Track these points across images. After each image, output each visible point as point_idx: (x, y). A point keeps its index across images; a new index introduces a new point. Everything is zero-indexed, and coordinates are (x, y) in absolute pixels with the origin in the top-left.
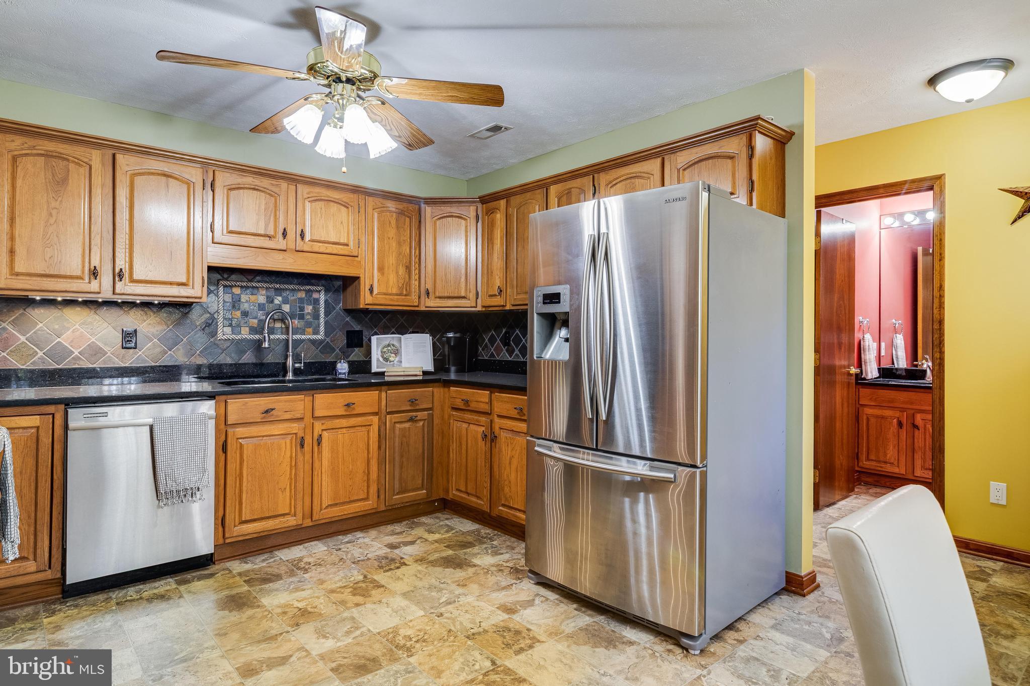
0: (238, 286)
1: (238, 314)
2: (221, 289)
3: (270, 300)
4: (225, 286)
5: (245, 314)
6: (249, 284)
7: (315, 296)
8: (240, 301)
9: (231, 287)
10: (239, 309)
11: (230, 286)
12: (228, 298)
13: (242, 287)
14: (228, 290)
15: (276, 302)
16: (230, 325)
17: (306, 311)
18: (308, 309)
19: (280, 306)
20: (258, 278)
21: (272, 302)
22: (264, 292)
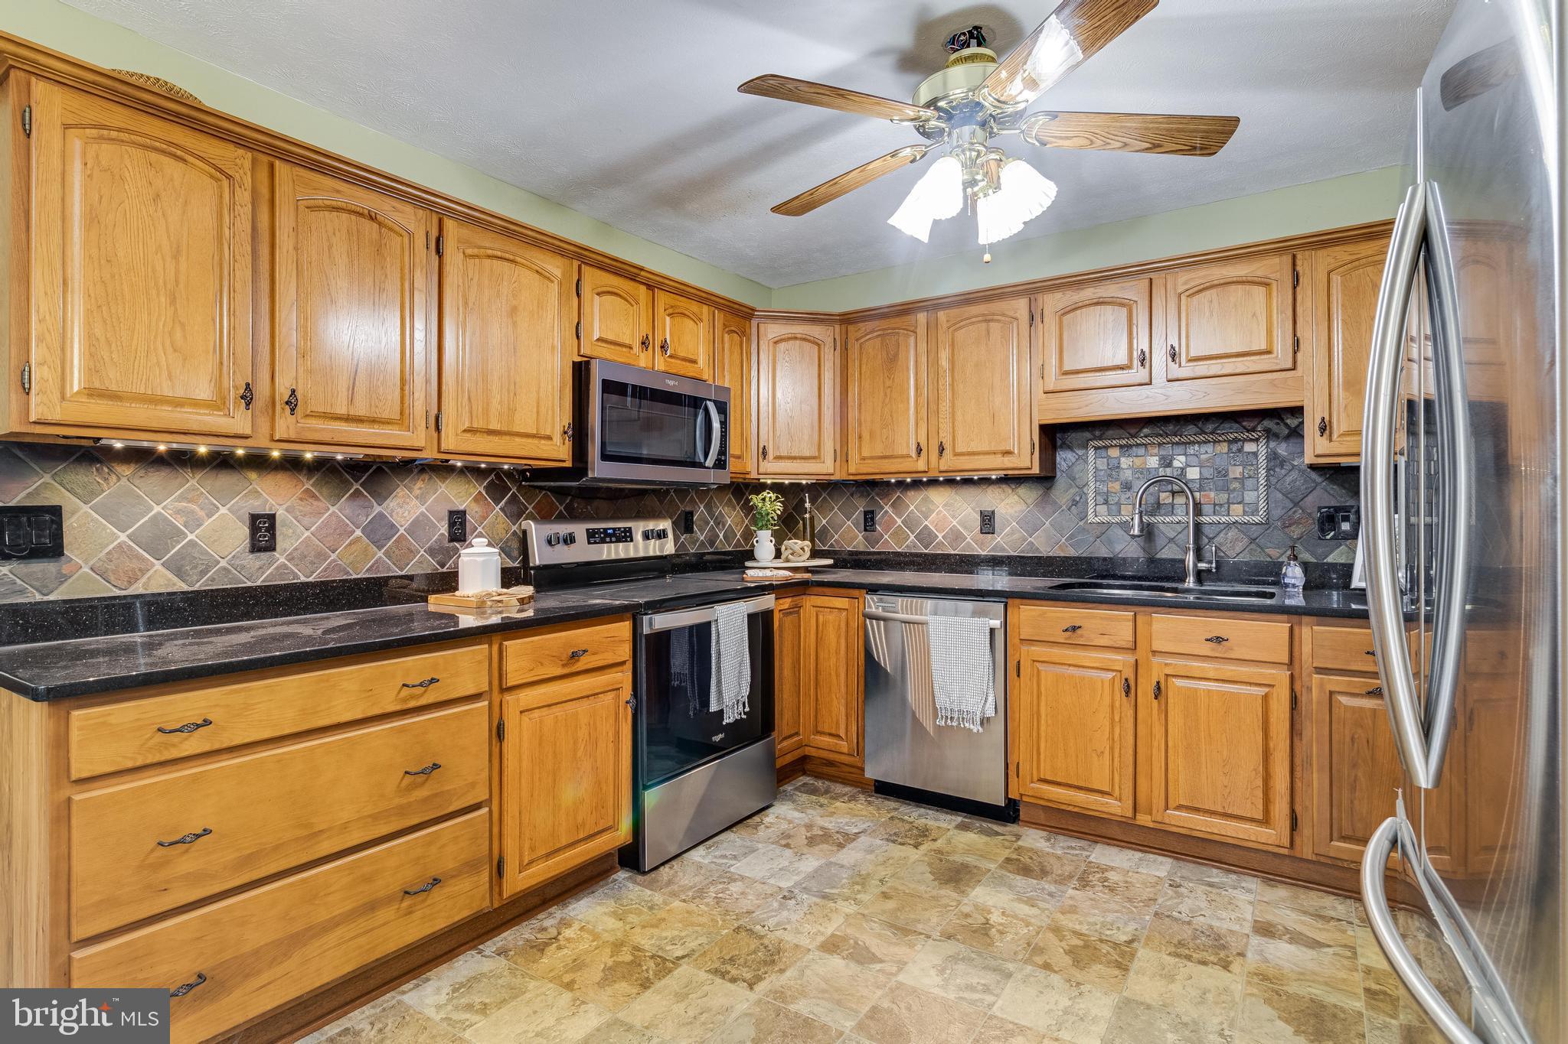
0: (1116, 446)
1: (1117, 486)
2: (1091, 452)
3: (1167, 462)
4: (1096, 448)
5: (1127, 486)
6: (1131, 442)
7: (1250, 447)
8: (1118, 467)
9: (1106, 447)
10: (1117, 480)
11: (1104, 447)
12: (1102, 464)
13: (1121, 447)
14: (1103, 453)
15: (1176, 464)
16: (1106, 502)
17: (1231, 476)
18: (1234, 472)
19: (1183, 469)
20: (1146, 431)
21: (1169, 465)
22: (1156, 451)
